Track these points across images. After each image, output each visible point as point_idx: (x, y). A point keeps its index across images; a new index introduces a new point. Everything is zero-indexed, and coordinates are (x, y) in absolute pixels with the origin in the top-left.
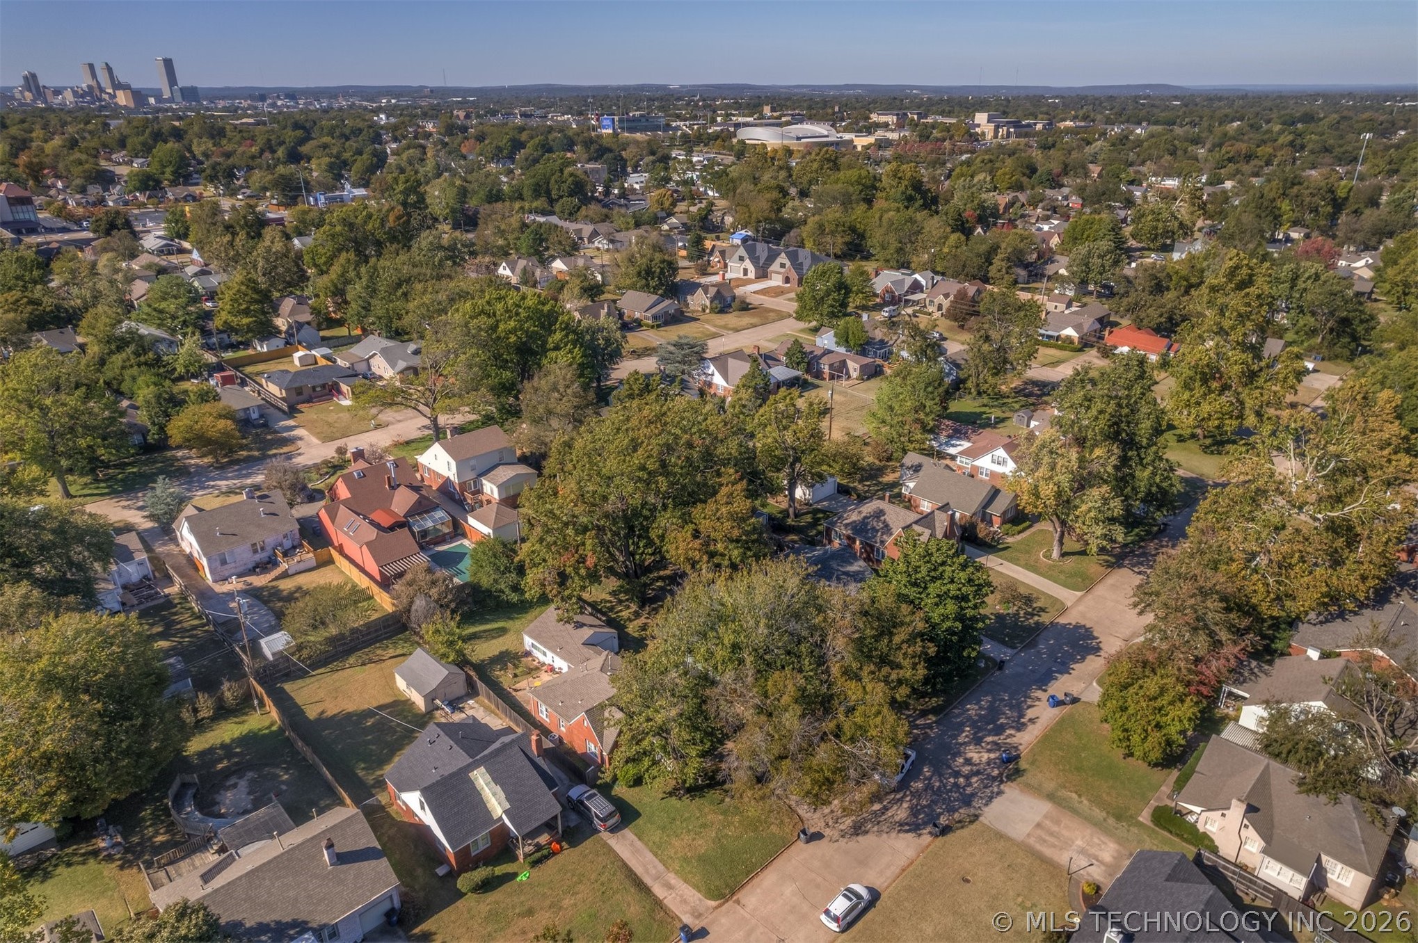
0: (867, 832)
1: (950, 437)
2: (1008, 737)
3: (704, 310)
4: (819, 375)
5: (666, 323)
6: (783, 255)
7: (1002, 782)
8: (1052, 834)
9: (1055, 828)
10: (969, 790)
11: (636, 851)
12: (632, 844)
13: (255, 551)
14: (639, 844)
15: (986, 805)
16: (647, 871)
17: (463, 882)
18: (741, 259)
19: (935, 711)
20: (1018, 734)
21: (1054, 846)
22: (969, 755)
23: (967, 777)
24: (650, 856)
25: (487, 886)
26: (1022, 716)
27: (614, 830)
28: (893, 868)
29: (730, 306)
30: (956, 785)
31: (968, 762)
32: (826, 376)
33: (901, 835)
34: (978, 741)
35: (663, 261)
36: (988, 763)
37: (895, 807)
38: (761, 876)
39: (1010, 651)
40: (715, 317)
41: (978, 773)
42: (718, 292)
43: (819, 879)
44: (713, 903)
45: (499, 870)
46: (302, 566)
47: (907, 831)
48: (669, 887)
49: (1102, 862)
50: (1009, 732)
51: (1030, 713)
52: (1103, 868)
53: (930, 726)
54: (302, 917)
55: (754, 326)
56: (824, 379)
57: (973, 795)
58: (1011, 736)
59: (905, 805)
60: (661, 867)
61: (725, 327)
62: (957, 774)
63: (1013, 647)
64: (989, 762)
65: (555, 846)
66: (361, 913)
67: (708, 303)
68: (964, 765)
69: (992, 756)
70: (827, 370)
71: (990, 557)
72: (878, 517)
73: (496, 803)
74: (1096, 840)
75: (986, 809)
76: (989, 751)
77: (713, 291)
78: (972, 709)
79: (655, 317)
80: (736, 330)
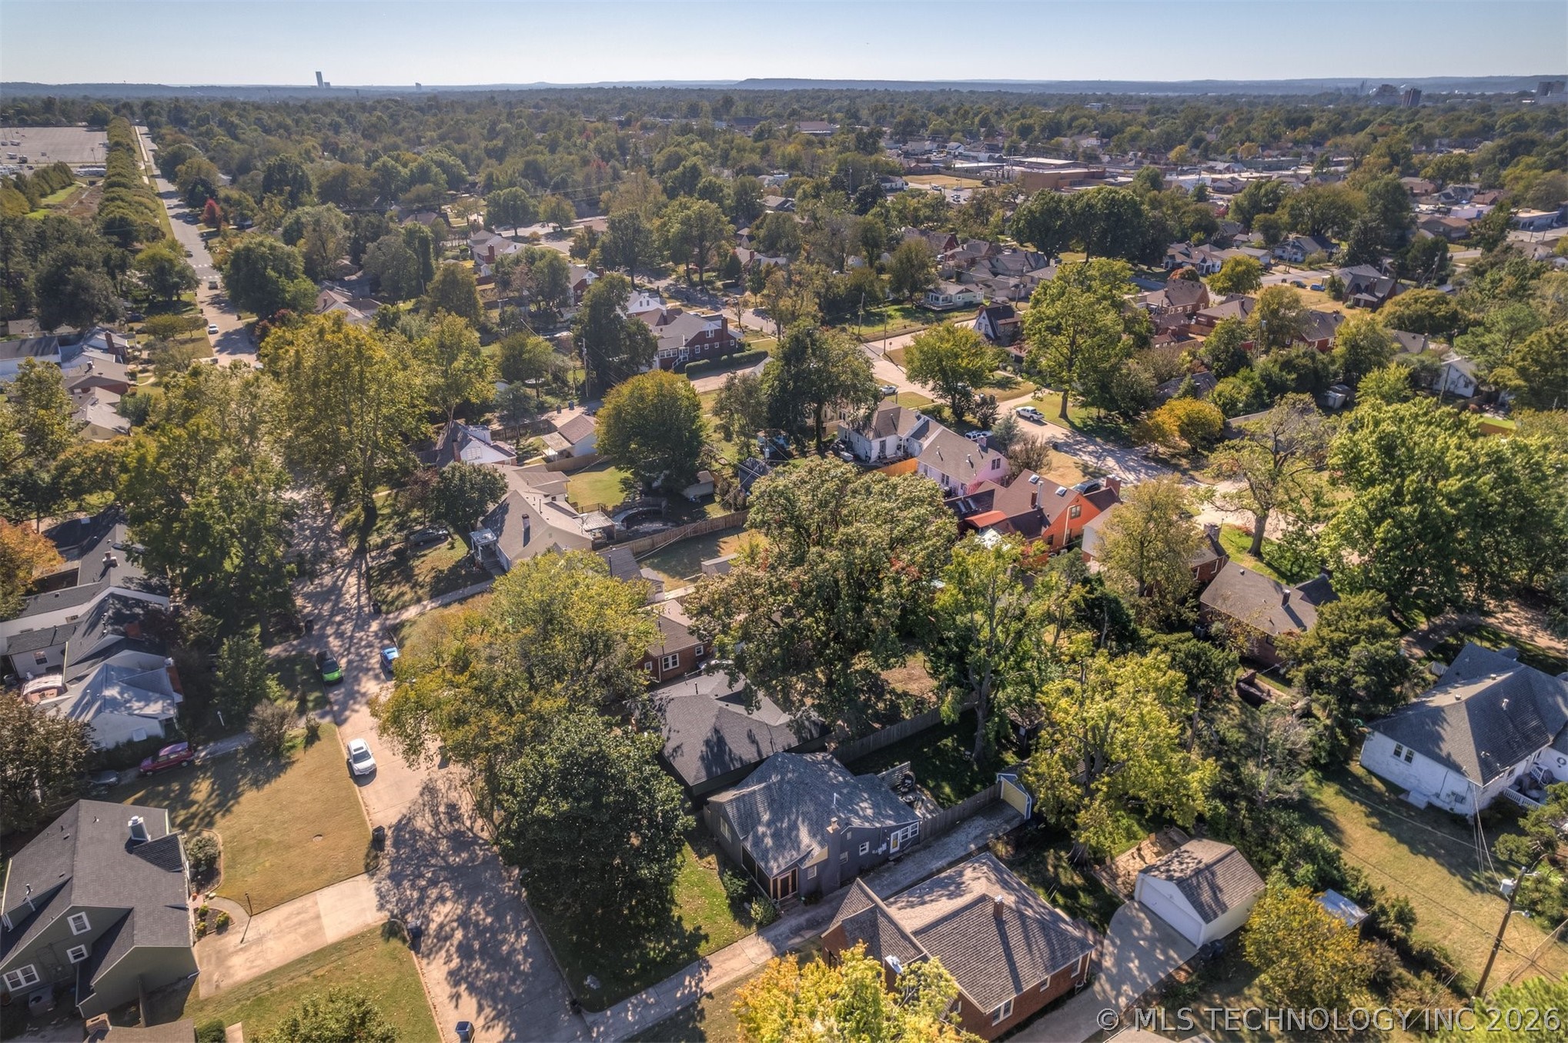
0: (422, 794)
7: (393, 916)
8: (300, 923)
9: (302, 930)
10: (406, 884)
15: (378, 889)
20: (445, 969)
21: (287, 919)
23: (423, 890)
26: (472, 989)
28: (376, 801)
30: (422, 877)
31: (442, 899)
33: (399, 816)
34: (464, 921)
36: (426, 917)
37: (431, 821)
41: (421, 901)
47: (400, 821)
49: (236, 952)
51: (469, 1000)
52: (231, 950)
54: (504, 532)
57: (398, 885)
58: (448, 961)
59: (428, 829)
64: (427, 919)
69: (433, 926)
74: (259, 962)
75: (374, 886)
76: (441, 926)
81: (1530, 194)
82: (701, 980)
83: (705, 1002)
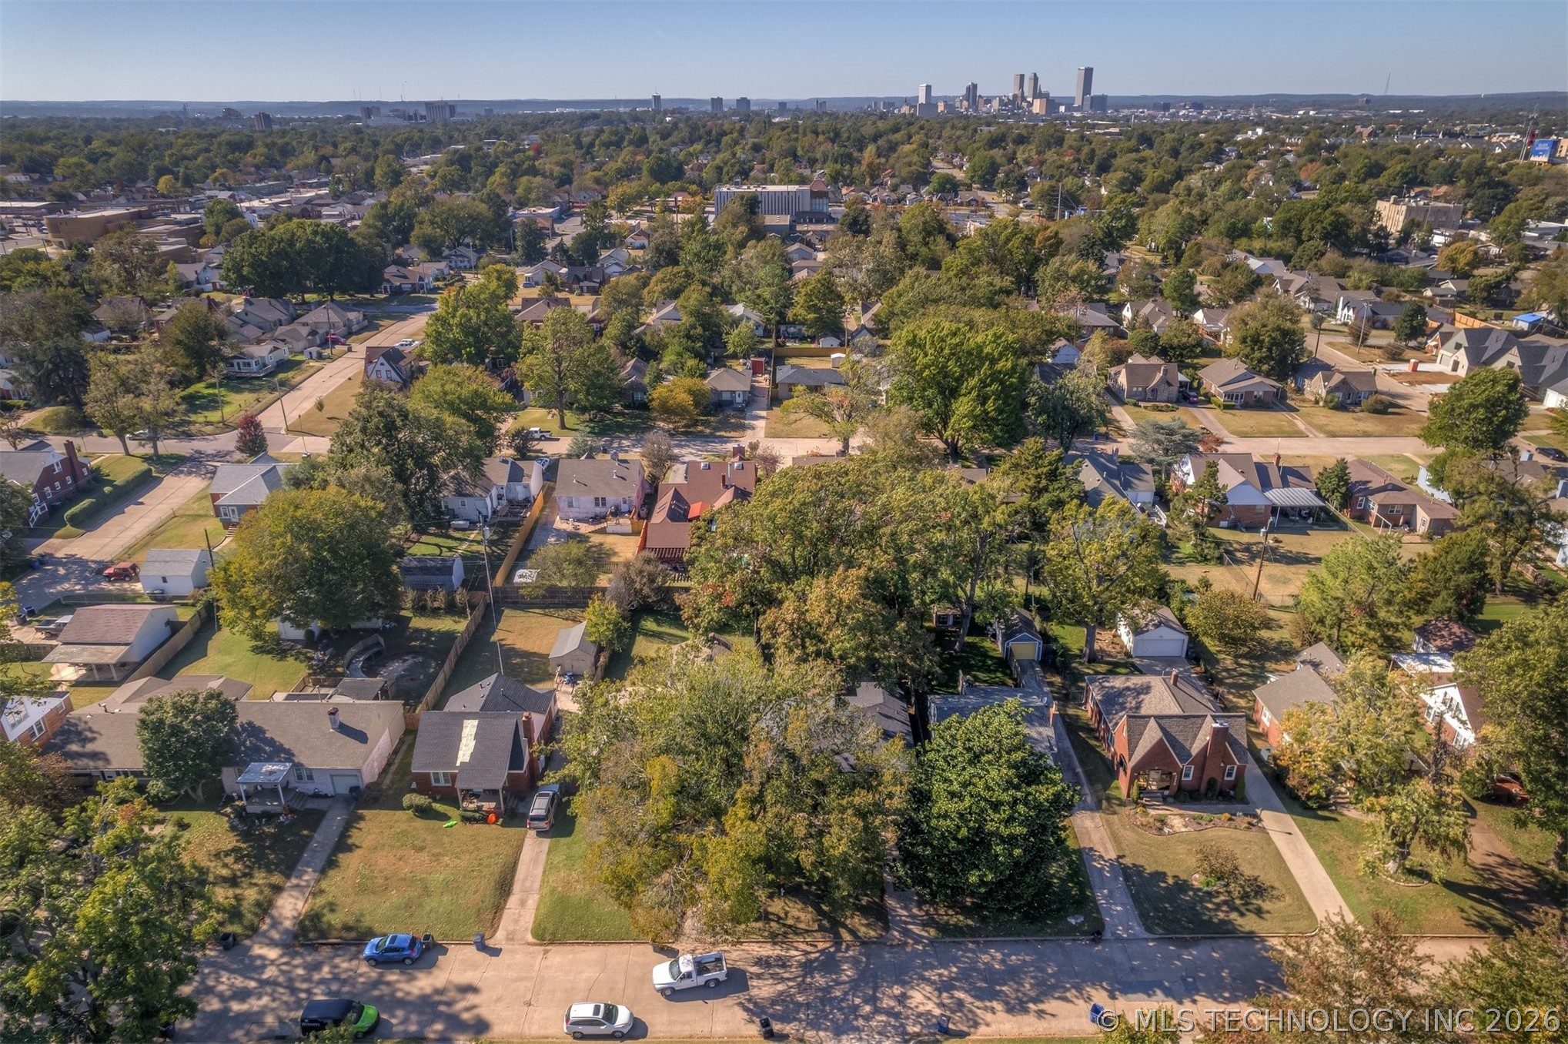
1: (1443, 651)
2: (986, 1009)
3: (1317, 402)
4: (1362, 517)
5: (1246, 406)
6: (1515, 350)
10: (859, 1023)
11: (535, 861)
12: (538, 854)
13: (597, 504)
14: (543, 857)
16: (525, 879)
17: (407, 799)
18: (1458, 346)
19: (944, 929)
20: (1002, 1015)
22: (911, 993)
23: (877, 1011)
24: (540, 870)
25: (423, 812)
26: (1037, 1001)
27: (541, 834)
28: (687, 1028)
29: (1358, 404)
30: (856, 1008)
31: (902, 999)
32: (1372, 520)
34: (945, 988)
35: (1278, 329)
36: (920, 1016)
38: (590, 947)
39: (1137, 929)
40: (1327, 411)
41: (895, 1016)
42: (1344, 382)
43: (621, 986)
44: (530, 938)
45: (438, 806)
46: (618, 529)
47: (746, 1011)
48: (523, 903)
50: (995, 1004)
51: (1052, 1005)
53: (918, 940)
54: (295, 752)
55: (1366, 435)
56: (1369, 523)
57: (856, 1030)
58: (993, 1011)
59: (780, 987)
60: (537, 885)
61: (1321, 428)
62: (873, 1000)
63: (1148, 929)
64: (923, 1015)
65: (492, 817)
66: (334, 775)
67: (1324, 394)
68: (896, 998)
69: (937, 1012)
70: (1375, 512)
71: (1287, 818)
72: (1139, 694)
73: (466, 751)
77: (1337, 378)
78: (993, 957)
79: (1229, 395)
80: (1333, 435)
81: (533, 196)
82: (1101, 857)
83: (1128, 861)
